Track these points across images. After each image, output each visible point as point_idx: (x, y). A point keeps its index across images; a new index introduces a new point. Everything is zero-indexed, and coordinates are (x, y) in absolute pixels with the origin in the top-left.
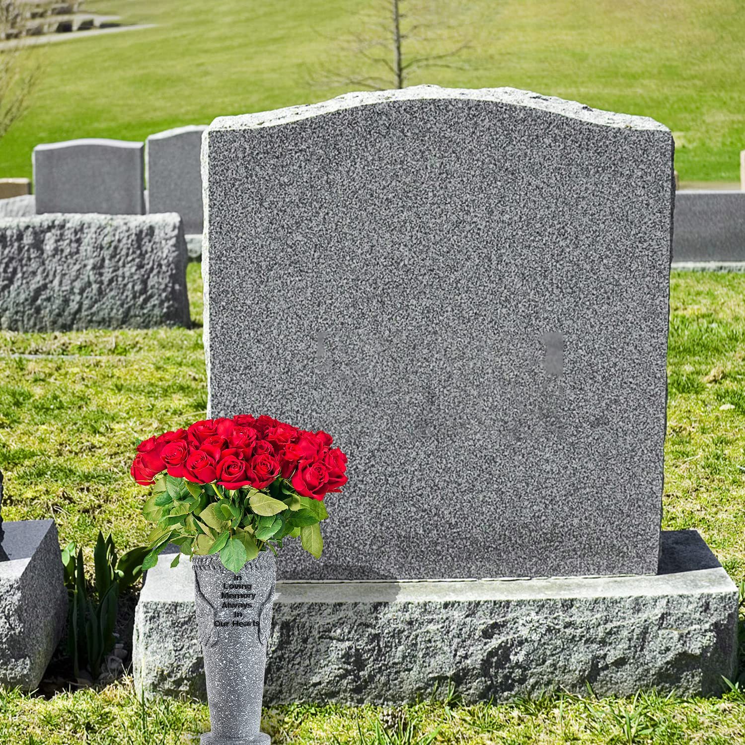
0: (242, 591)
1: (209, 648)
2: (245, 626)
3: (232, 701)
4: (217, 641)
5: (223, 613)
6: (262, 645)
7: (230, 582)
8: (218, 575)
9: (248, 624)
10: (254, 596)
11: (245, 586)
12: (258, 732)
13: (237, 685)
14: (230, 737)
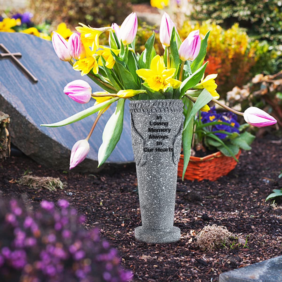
0: (162, 127)
1: (140, 166)
2: (164, 151)
3: (155, 204)
4: (146, 162)
5: (150, 142)
6: (175, 164)
7: (154, 121)
8: (146, 116)
9: (166, 150)
10: (170, 130)
11: (164, 123)
12: (173, 226)
13: (159, 193)
14: (154, 230)
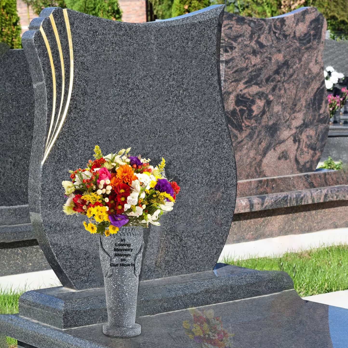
0: (125, 247)
1: (107, 278)
2: (127, 266)
3: (120, 307)
4: (112, 274)
5: (115, 259)
6: (136, 276)
7: (119, 243)
8: (112, 239)
9: (129, 265)
10: (132, 250)
11: (127, 245)
12: (134, 323)
13: (123, 298)
14: (119, 326)
